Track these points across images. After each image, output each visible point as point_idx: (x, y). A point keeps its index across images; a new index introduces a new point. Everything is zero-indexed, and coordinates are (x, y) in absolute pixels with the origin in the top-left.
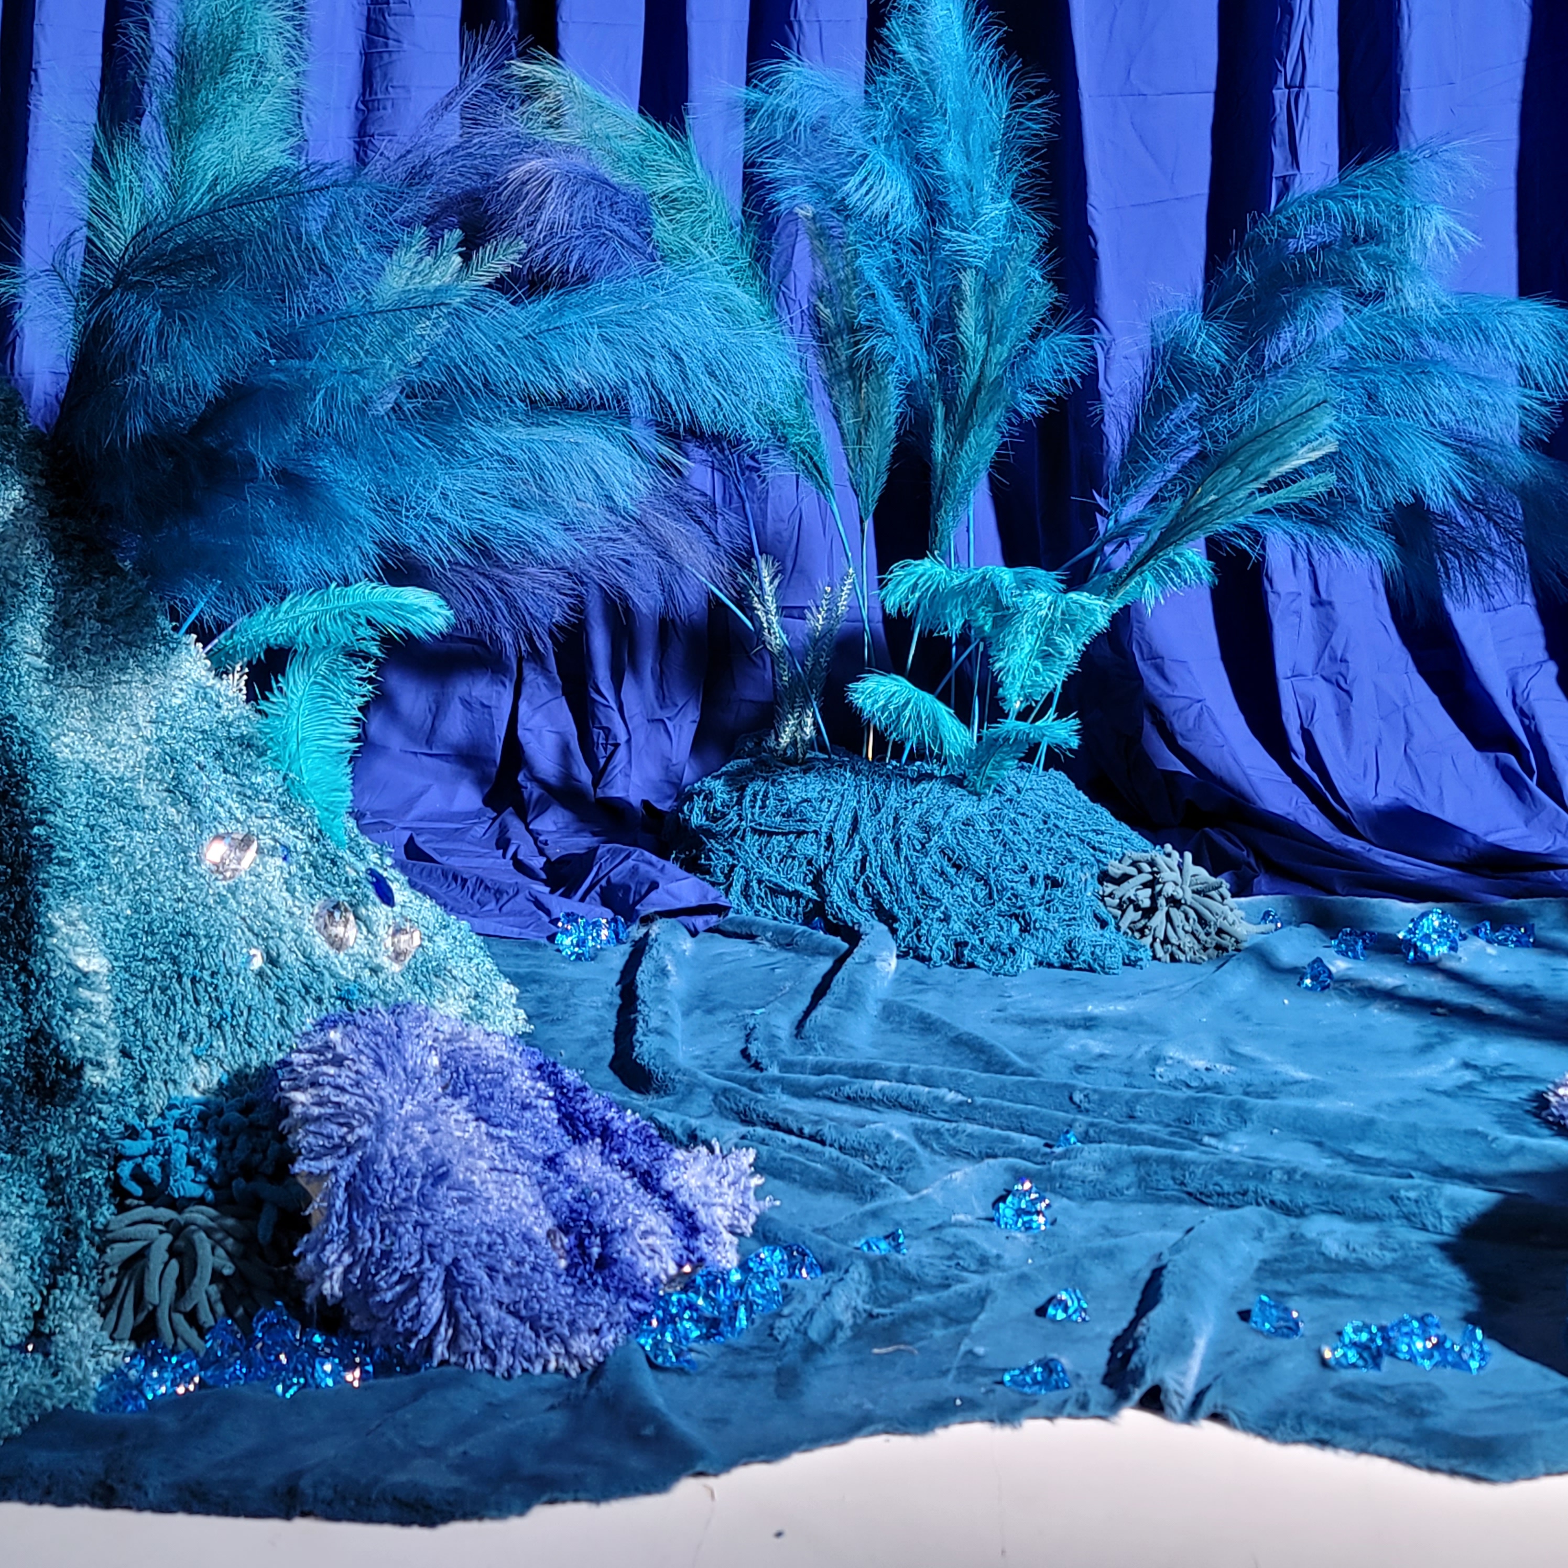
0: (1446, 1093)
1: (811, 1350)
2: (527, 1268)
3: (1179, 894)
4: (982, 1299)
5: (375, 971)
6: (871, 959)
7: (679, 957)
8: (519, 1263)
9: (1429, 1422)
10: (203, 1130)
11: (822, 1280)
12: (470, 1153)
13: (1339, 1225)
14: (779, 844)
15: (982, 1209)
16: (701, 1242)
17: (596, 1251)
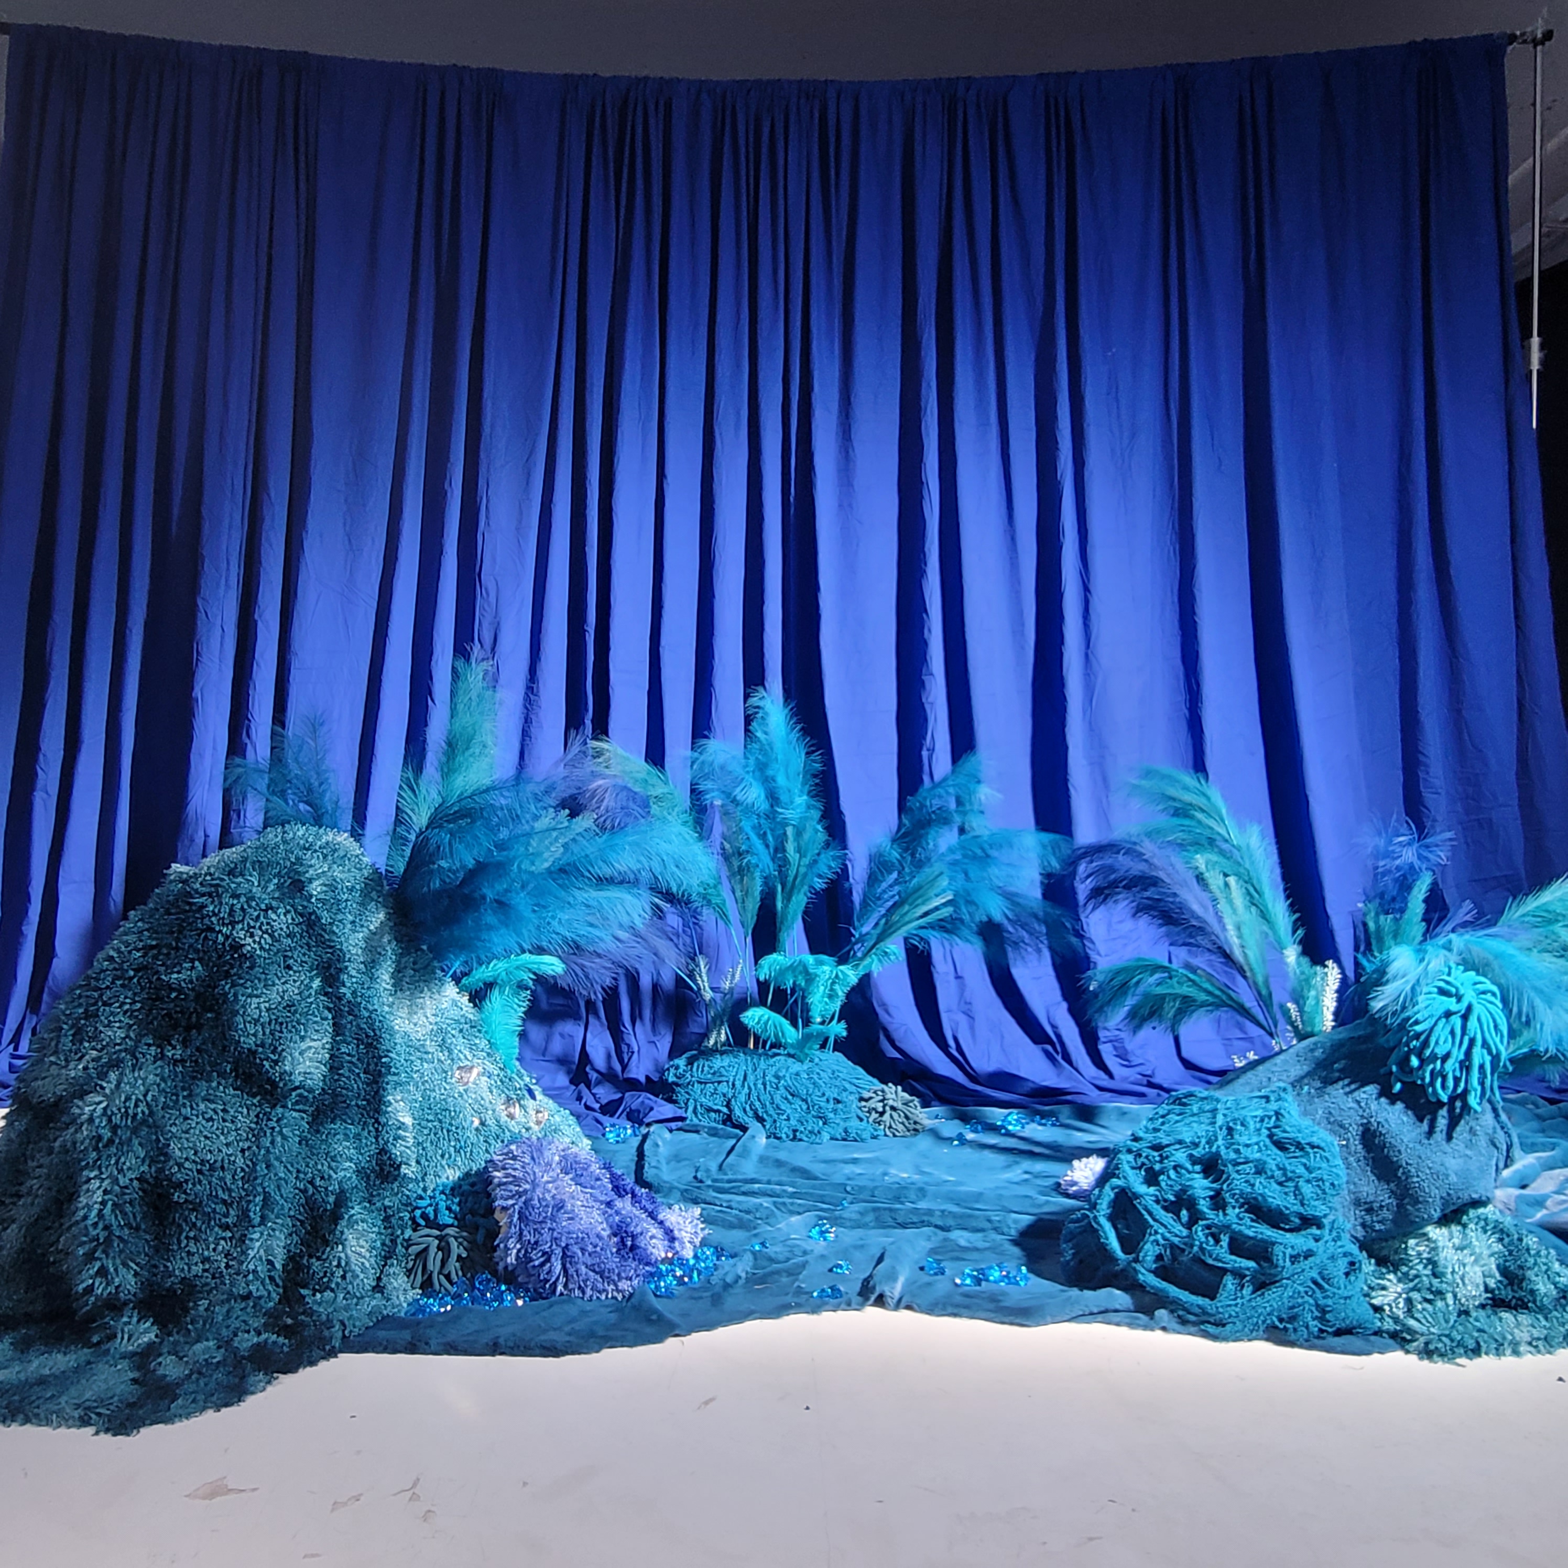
0: (1016, 1183)
1: (727, 1286)
2: (598, 1249)
3: (895, 1104)
4: (804, 1265)
5: (527, 1129)
6: (753, 1137)
7: (664, 1140)
8: (595, 1247)
9: (1002, 1304)
10: (453, 1195)
11: (731, 1261)
12: (573, 1198)
13: (965, 1234)
14: (710, 1087)
15: (804, 1233)
16: (677, 1244)
17: (629, 1243)
